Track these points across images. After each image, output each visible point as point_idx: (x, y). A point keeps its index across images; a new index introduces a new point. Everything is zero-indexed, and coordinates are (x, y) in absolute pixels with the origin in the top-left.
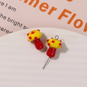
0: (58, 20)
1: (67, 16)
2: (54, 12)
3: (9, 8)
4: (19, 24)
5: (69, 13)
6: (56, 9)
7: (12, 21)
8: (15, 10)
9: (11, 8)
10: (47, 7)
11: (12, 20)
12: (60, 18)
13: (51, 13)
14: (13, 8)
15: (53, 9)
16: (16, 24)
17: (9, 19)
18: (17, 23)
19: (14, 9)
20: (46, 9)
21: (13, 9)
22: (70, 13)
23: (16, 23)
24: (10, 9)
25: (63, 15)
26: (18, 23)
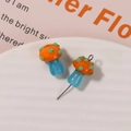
6: (90, 9)
11: (22, 25)
12: (96, 22)
14: (23, 6)
16: (29, 32)
17: (17, 23)
19: (26, 7)
26: (32, 30)
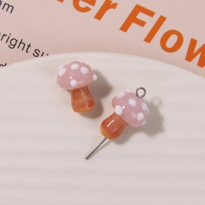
0: (122, 31)
1: (142, 24)
2: (110, 12)
4: (22, 45)
5: (149, 15)
7: (5, 38)
8: (11, 8)
9: (1, 4)
10: (93, 2)
11: (4, 35)
13: (103, 15)
14: (5, 4)
15: (108, 5)
16: (15, 45)
18: (17, 41)
19: (9, 6)
20: (90, 6)
21: (7, 6)
22: (151, 14)
23: (14, 42)
25: (132, 19)
26: (21, 43)
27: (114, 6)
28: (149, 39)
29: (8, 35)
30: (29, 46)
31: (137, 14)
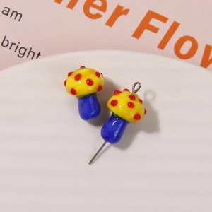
0: (134, 39)
1: (155, 30)
2: (121, 18)
3: (5, 12)
4: (32, 54)
5: (162, 21)
7: (14, 47)
8: (19, 16)
9: (8, 12)
10: (104, 8)
11: (13, 44)
12: (137, 34)
13: (114, 22)
14: (13, 12)
15: (120, 11)
16: (24, 54)
17: (4, 40)
18: (26, 50)
19: (17, 14)
20: (101, 13)
21: (15, 14)
22: (164, 20)
23: (23, 51)
24: (7, 14)
27: (126, 12)
28: (162, 45)
29: (17, 44)
30: (39, 55)
31: (149, 21)
